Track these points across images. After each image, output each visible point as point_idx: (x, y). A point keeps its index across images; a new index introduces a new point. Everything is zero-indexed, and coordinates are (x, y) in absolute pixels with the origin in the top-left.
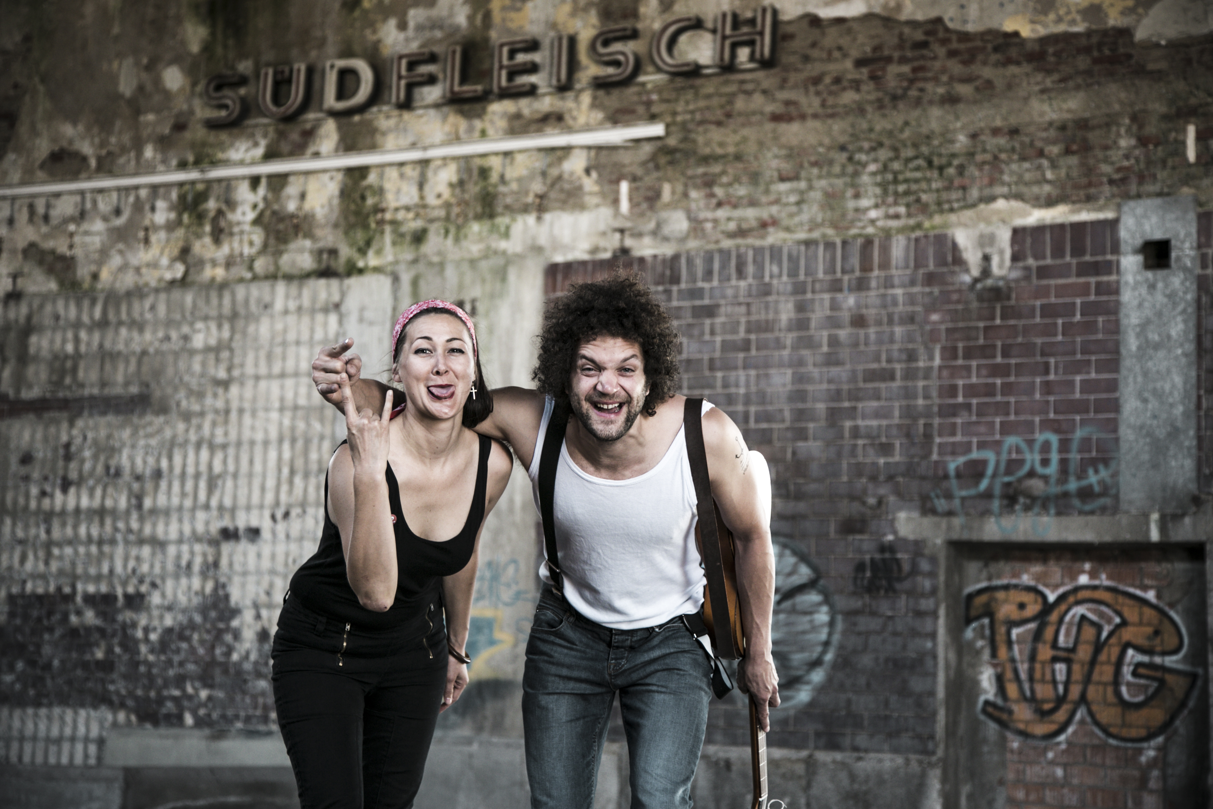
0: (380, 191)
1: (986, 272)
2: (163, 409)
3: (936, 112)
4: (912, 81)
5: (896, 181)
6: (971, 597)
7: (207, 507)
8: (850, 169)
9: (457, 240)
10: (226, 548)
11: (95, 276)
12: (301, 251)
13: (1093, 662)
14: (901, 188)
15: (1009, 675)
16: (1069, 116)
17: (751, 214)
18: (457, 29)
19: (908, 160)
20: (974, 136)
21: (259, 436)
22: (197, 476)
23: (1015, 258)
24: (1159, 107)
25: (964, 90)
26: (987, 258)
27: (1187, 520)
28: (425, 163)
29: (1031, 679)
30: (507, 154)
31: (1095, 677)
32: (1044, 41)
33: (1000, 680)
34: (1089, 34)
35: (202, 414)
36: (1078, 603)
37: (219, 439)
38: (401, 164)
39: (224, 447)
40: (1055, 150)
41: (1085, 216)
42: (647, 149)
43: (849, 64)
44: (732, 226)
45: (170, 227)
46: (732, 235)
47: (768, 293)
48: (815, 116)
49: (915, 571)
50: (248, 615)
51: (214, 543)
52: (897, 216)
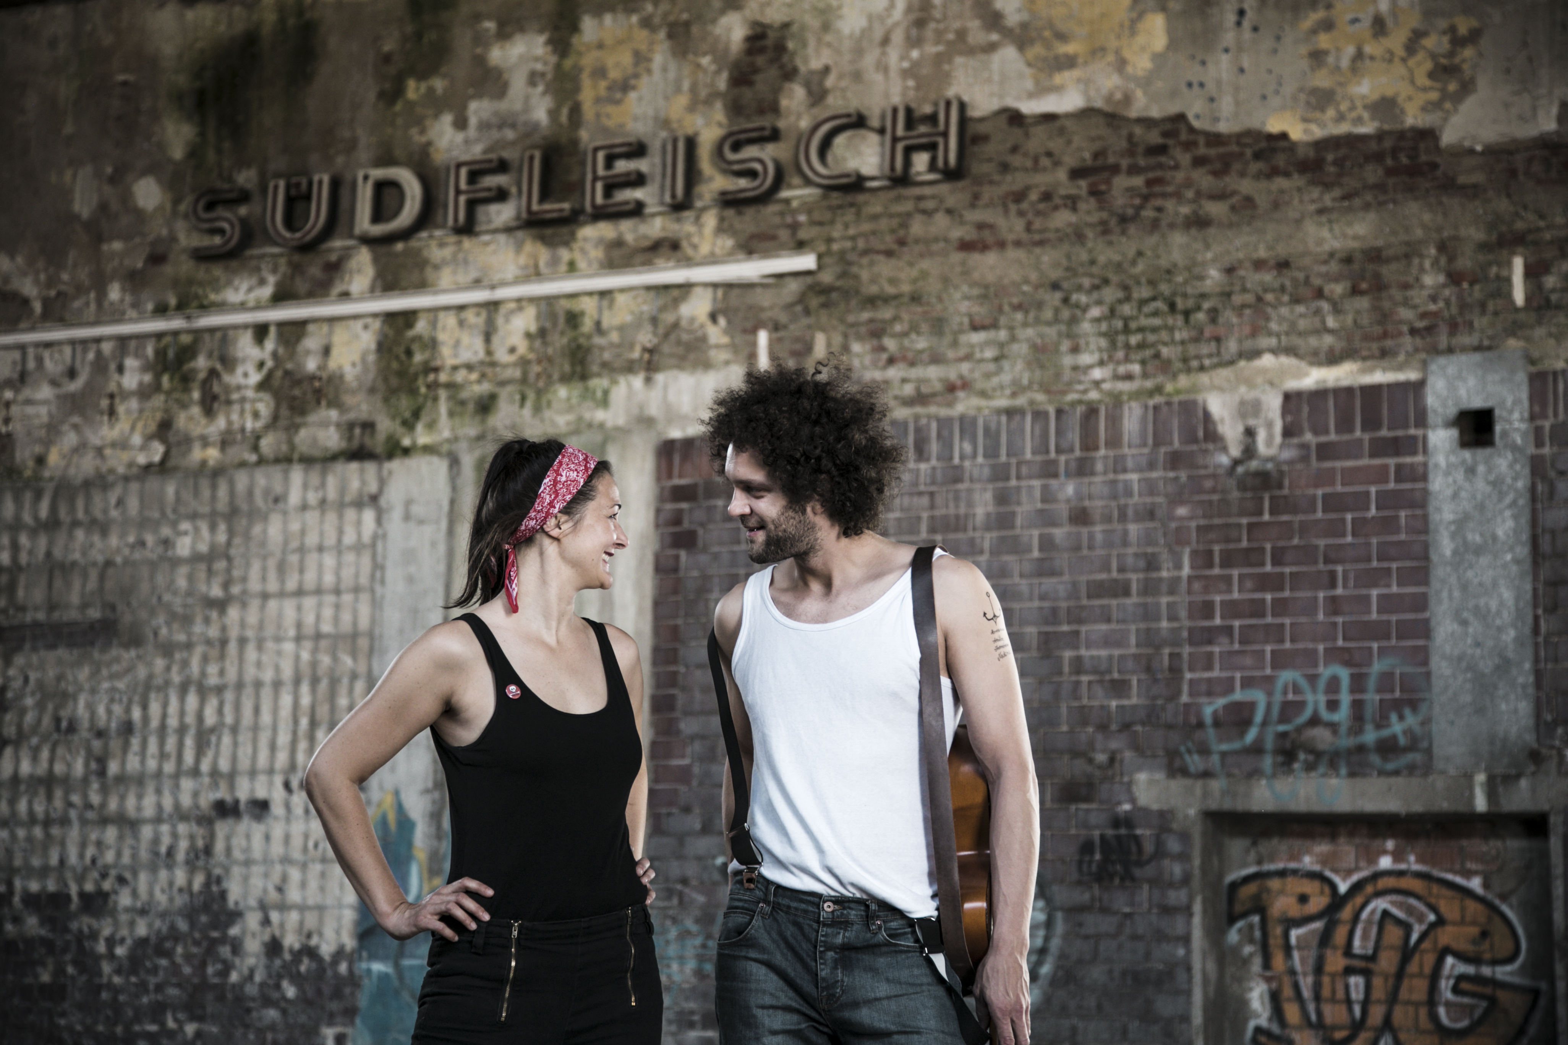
0: (433, 344)
1: (1249, 452)
2: (135, 640)
3: (1178, 238)
4: (1146, 198)
5: (1126, 330)
6: (1234, 887)
7: (195, 772)
8: (1066, 314)
9: (537, 409)
10: (222, 828)
11: (41, 461)
12: (325, 424)
13: (1400, 975)
14: (1134, 340)
15: (1288, 991)
16: (1355, 244)
17: (933, 373)
18: (536, 126)
19: (1143, 302)
20: (1230, 271)
21: (268, 676)
22: (182, 730)
23: (1288, 432)
24: (1476, 234)
25: (1215, 209)
26: (1250, 433)
27: (1524, 783)
28: (493, 306)
29: (1317, 998)
30: (604, 294)
31: (1403, 994)
32: (1321, 145)
33: (1275, 998)
34: (1380, 136)
35: (189, 646)
36: (1378, 894)
37: (213, 680)
38: (461, 308)
39: (220, 690)
40: (1338, 289)
41: (1379, 377)
42: (793, 287)
43: (1062, 175)
44: (908, 390)
45: (144, 393)
46: (908, 402)
47: (958, 480)
48: (1018, 244)
50: (253, 920)
51: (205, 821)
52: (1129, 377)
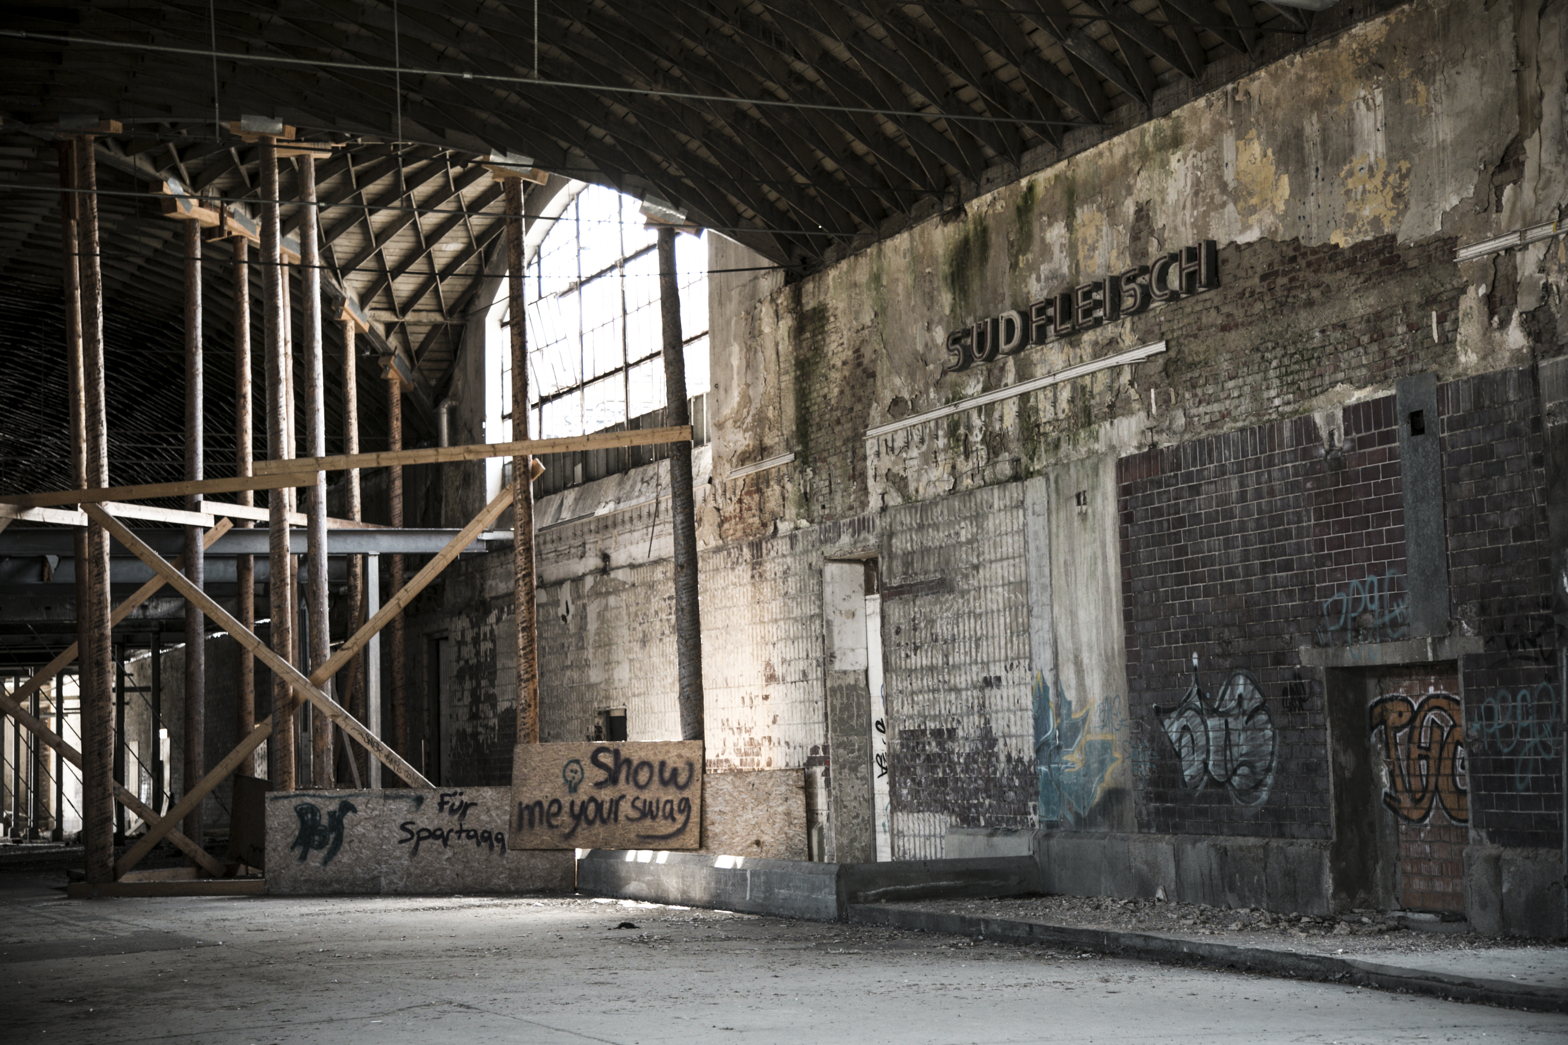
0: (1037, 411)
1: (1332, 445)
2: (951, 591)
3: (1303, 314)
4: (1289, 290)
5: (1287, 374)
6: (1372, 708)
7: (976, 663)
8: (1263, 367)
9: (1074, 445)
10: (987, 691)
11: (917, 491)
12: (1004, 461)
13: (1440, 759)
14: (1290, 379)
15: (1397, 772)
16: (1370, 310)
17: (1216, 407)
18: (1063, 277)
19: (1292, 355)
20: (1323, 331)
21: (995, 607)
22: (970, 638)
23: (1347, 433)
24: (1416, 298)
25: (1316, 294)
26: (1331, 434)
27: (1447, 642)
28: (1055, 385)
29: (1409, 774)
30: (1093, 374)
31: (1442, 771)
32: (1356, 247)
33: (1391, 774)
34: (1376, 240)
35: (969, 591)
36: (1430, 710)
37: (978, 611)
38: (1045, 388)
39: (980, 615)
40: (1365, 339)
41: (1381, 394)
42: (1161, 361)
43: (1257, 280)
44: (1207, 419)
45: (945, 450)
46: (1208, 426)
47: (1224, 474)
48: (1243, 324)
49: (1312, 694)
50: (1001, 742)
51: (982, 689)
52: (1289, 403)
